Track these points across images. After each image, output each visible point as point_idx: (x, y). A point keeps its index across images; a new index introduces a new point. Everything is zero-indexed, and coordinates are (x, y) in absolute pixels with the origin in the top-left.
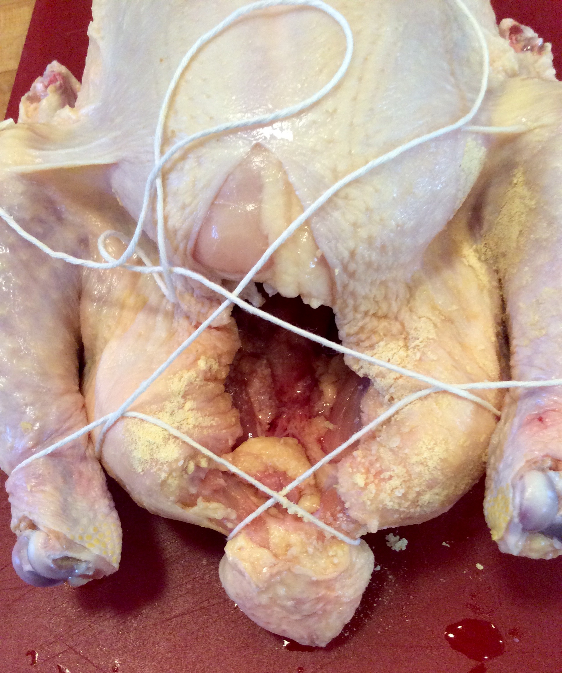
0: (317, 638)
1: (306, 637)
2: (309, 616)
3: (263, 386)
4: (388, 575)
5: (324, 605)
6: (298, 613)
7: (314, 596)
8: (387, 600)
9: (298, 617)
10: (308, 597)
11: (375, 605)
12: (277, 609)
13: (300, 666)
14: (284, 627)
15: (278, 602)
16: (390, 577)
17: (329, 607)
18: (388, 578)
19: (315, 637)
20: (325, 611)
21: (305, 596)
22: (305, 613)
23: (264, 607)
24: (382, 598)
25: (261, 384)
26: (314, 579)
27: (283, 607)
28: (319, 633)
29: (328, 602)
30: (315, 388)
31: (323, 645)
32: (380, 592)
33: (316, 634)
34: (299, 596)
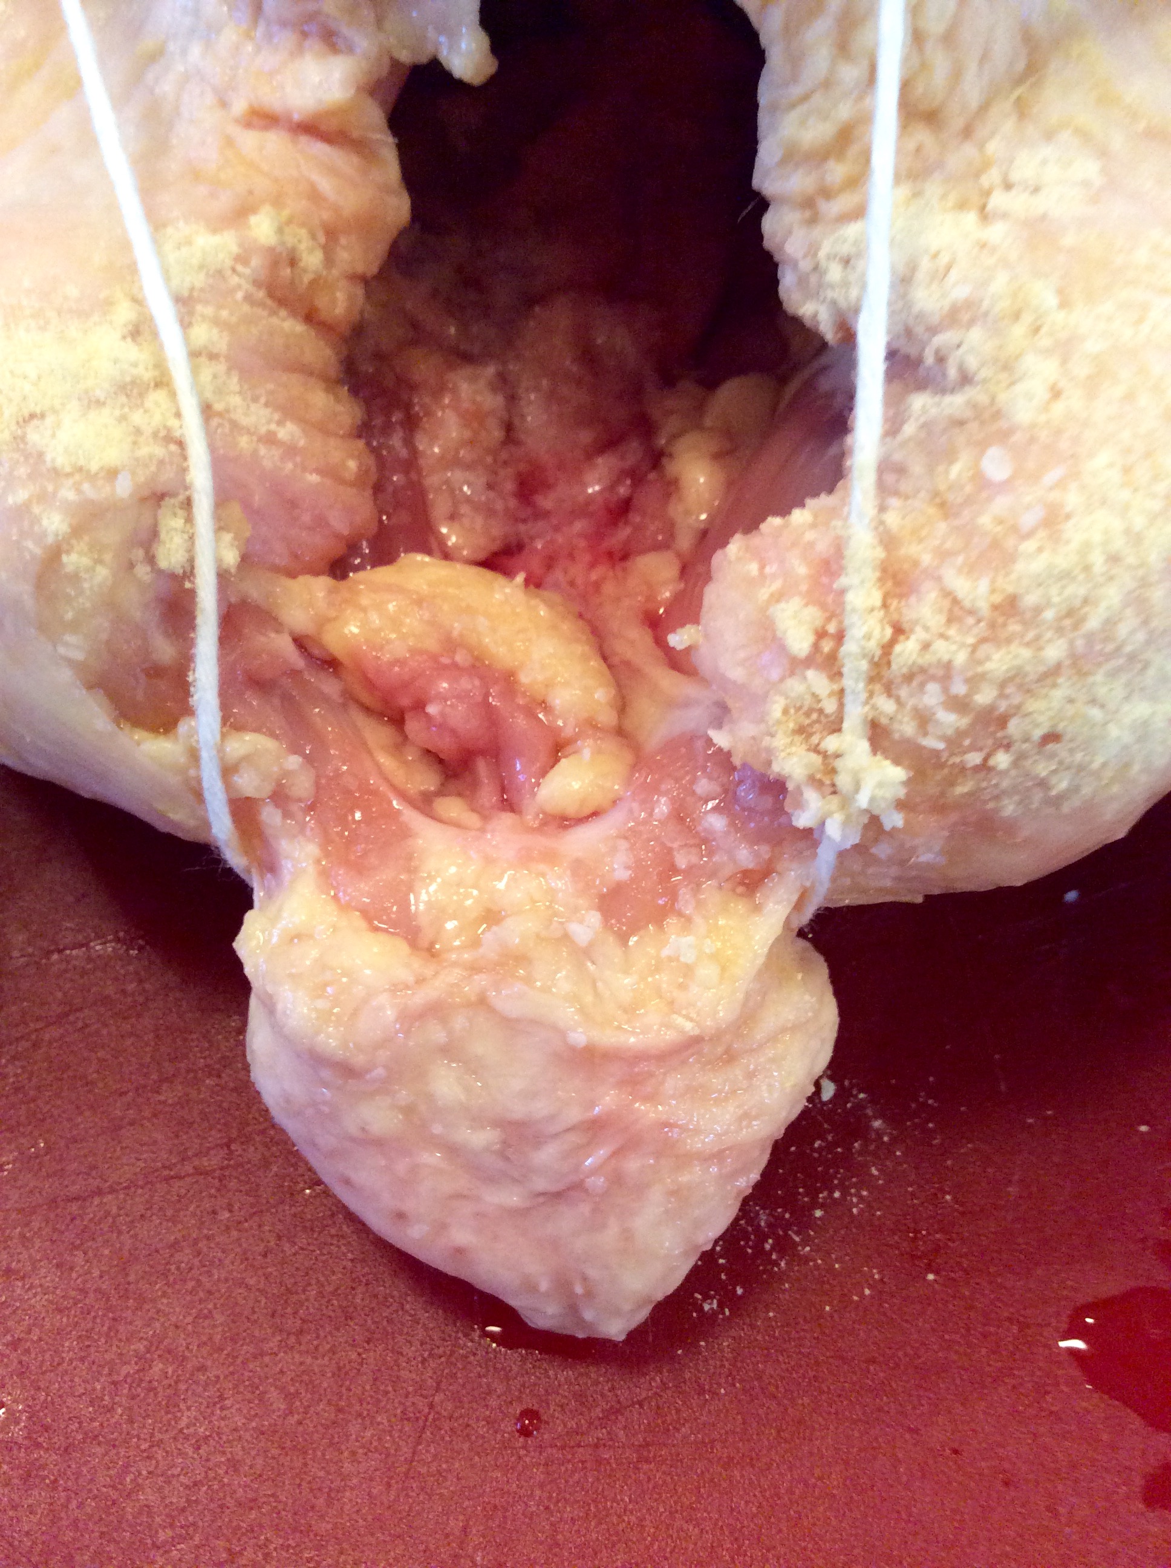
0: (589, 1294)
1: (544, 1285)
2: (557, 1196)
3: (471, 442)
4: (869, 1119)
5: (615, 1154)
6: (515, 1181)
7: (574, 1115)
8: (861, 1198)
9: (512, 1197)
10: (552, 1118)
11: (818, 1213)
12: (433, 1158)
13: (530, 1403)
14: (461, 1236)
15: (437, 1129)
16: (877, 1124)
17: (633, 1165)
18: (868, 1127)
19: (579, 1290)
20: (617, 1180)
21: (540, 1108)
22: (541, 1184)
23: (378, 1143)
24: (845, 1193)
25: (467, 434)
26: (579, 1037)
27: (453, 1151)
28: (593, 1273)
29: (631, 1144)
30: (652, 476)
31: (616, 1329)
32: (837, 1172)
33: (585, 1279)
34: (518, 1110)
